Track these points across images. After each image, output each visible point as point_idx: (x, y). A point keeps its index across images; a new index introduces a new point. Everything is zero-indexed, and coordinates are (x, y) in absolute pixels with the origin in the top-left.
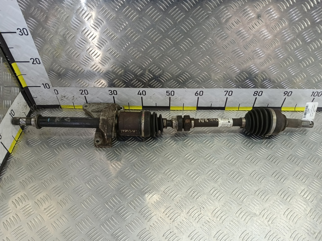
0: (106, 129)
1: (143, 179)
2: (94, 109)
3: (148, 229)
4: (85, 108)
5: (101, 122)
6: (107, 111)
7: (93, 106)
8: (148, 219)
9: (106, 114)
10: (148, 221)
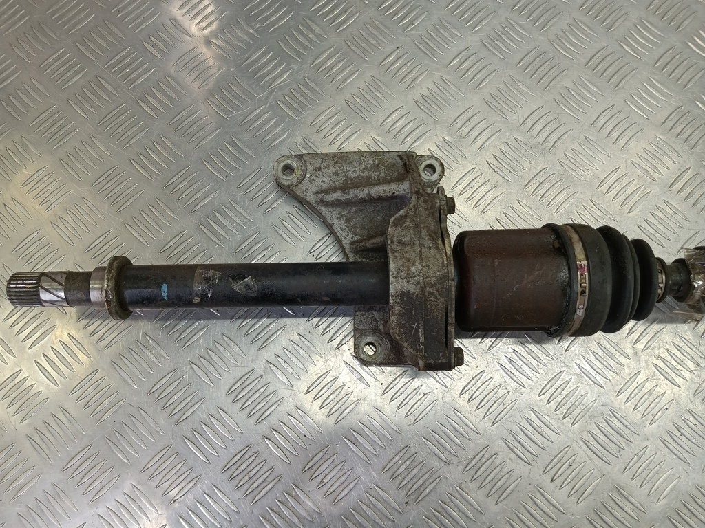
0: (422, 340)
1: (241, 211)
2: (325, 186)
3: (259, 371)
4: (286, 180)
5: (397, 309)
6: (413, 245)
7: (320, 169)
8: (260, 343)
9: (413, 269)
10: (260, 349)
